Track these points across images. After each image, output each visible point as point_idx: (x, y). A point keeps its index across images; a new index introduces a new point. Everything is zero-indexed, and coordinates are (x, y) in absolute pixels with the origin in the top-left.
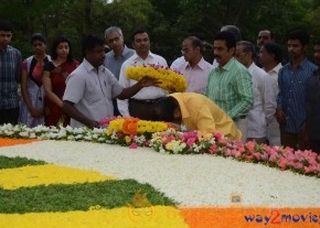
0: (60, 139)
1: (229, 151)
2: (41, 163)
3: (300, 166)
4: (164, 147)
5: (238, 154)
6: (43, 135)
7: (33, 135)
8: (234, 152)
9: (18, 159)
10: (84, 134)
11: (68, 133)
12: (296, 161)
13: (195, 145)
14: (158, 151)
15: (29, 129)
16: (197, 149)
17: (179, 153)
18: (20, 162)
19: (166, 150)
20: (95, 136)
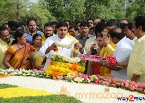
0: (19, 75)
1: (104, 82)
2: (16, 86)
3: (141, 89)
4: (73, 80)
5: (108, 83)
6: (11, 73)
7: (6, 73)
8: (106, 82)
9: (4, 84)
10: (31, 73)
11: (23, 73)
12: (139, 87)
13: (88, 79)
14: (70, 81)
15: (4, 71)
16: (89, 81)
17: (81, 83)
18: (6, 86)
19: (75, 81)
20: (37, 74)
